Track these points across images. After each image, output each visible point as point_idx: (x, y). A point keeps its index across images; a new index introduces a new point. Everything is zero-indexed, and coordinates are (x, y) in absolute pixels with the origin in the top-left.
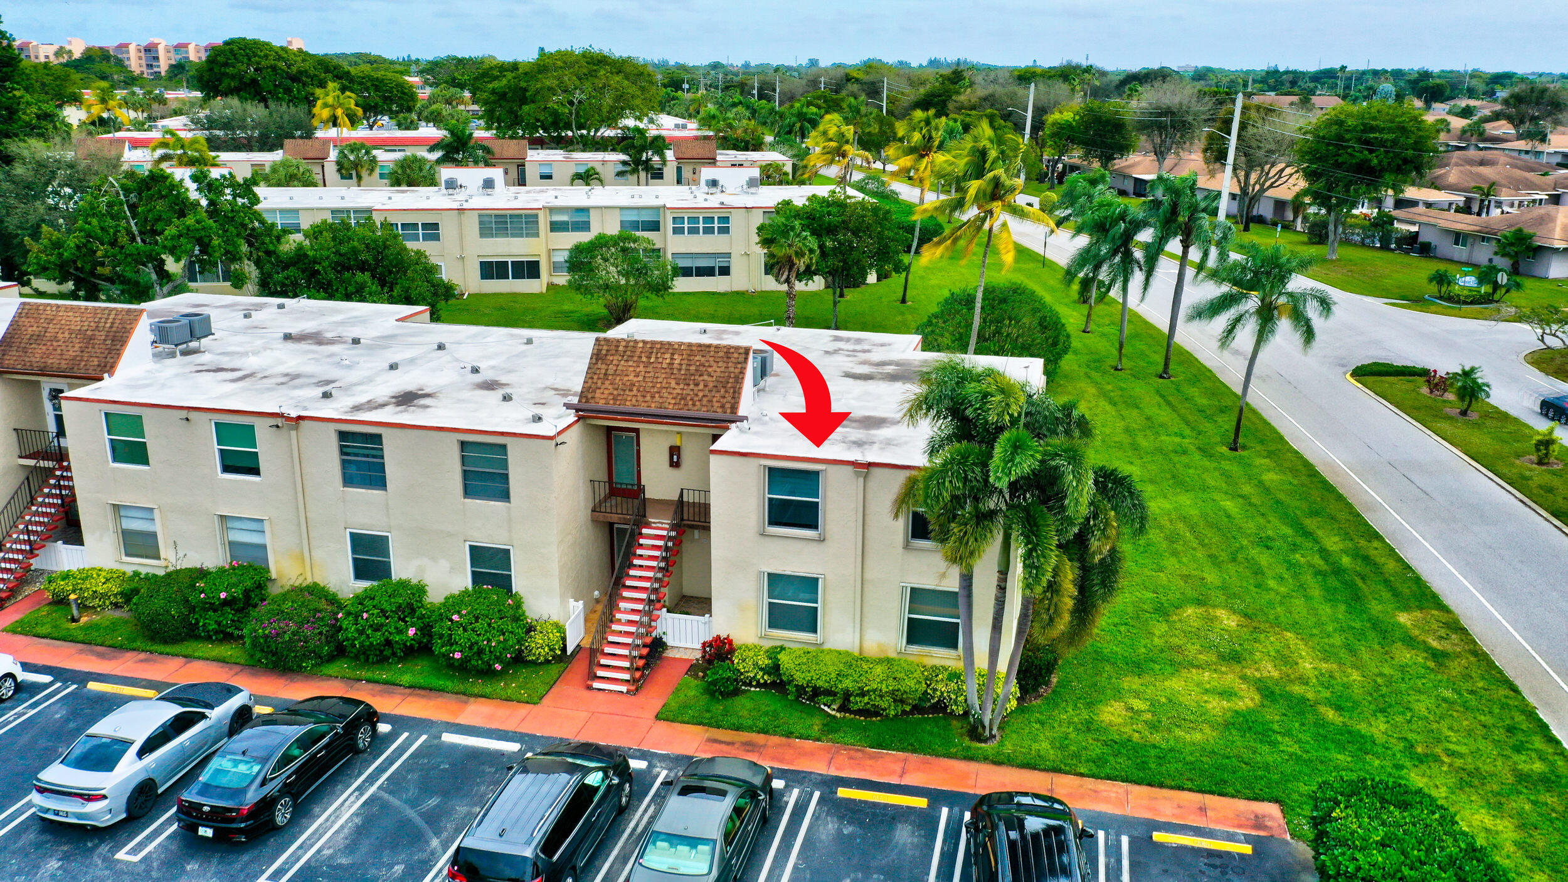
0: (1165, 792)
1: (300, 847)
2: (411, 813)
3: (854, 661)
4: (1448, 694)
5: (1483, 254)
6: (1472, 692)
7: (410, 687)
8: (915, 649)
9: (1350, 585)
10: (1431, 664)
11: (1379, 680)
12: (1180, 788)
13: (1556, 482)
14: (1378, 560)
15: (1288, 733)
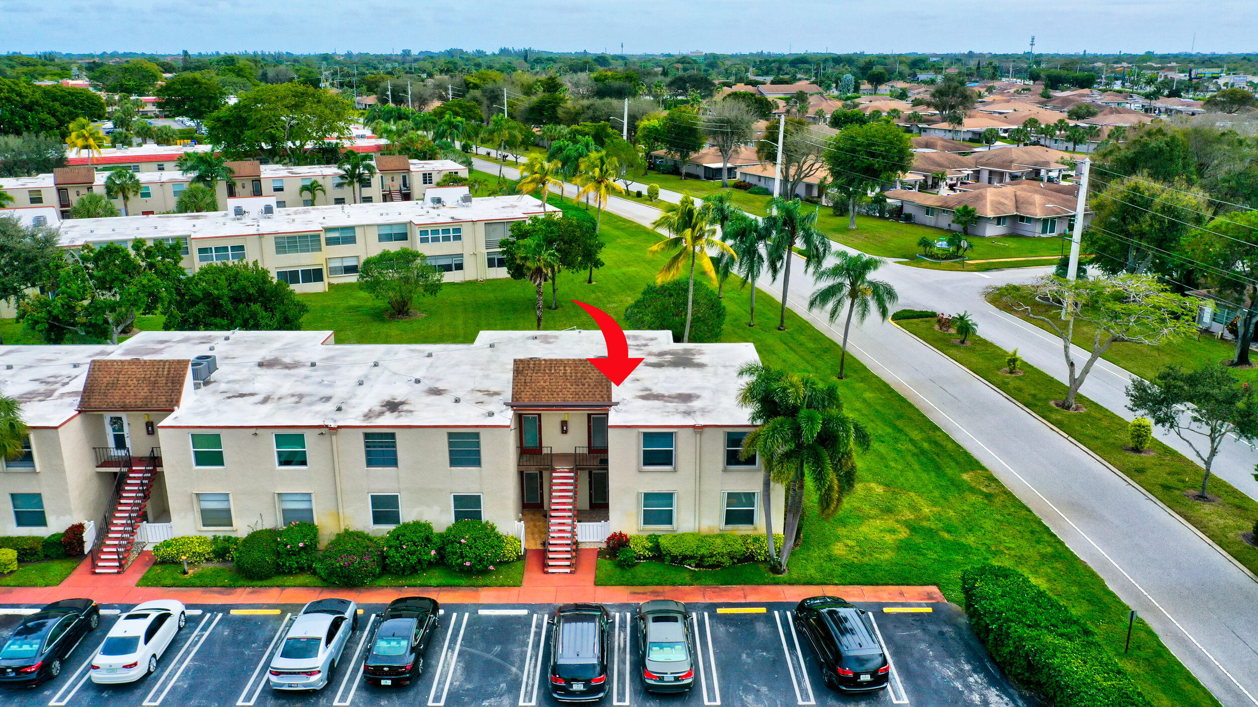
0: (880, 587)
1: (439, 683)
2: (490, 656)
3: (703, 539)
4: (998, 517)
5: (945, 221)
6: (1009, 515)
7: (438, 586)
8: (730, 527)
9: (932, 460)
10: (986, 502)
11: (964, 514)
12: (887, 584)
13: (1022, 384)
14: (942, 443)
15: (929, 549)
